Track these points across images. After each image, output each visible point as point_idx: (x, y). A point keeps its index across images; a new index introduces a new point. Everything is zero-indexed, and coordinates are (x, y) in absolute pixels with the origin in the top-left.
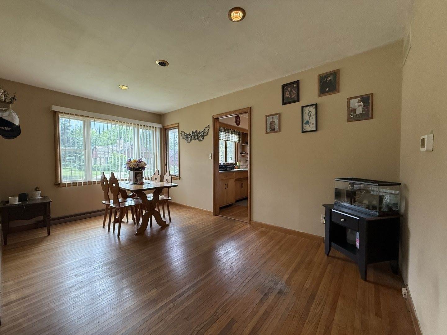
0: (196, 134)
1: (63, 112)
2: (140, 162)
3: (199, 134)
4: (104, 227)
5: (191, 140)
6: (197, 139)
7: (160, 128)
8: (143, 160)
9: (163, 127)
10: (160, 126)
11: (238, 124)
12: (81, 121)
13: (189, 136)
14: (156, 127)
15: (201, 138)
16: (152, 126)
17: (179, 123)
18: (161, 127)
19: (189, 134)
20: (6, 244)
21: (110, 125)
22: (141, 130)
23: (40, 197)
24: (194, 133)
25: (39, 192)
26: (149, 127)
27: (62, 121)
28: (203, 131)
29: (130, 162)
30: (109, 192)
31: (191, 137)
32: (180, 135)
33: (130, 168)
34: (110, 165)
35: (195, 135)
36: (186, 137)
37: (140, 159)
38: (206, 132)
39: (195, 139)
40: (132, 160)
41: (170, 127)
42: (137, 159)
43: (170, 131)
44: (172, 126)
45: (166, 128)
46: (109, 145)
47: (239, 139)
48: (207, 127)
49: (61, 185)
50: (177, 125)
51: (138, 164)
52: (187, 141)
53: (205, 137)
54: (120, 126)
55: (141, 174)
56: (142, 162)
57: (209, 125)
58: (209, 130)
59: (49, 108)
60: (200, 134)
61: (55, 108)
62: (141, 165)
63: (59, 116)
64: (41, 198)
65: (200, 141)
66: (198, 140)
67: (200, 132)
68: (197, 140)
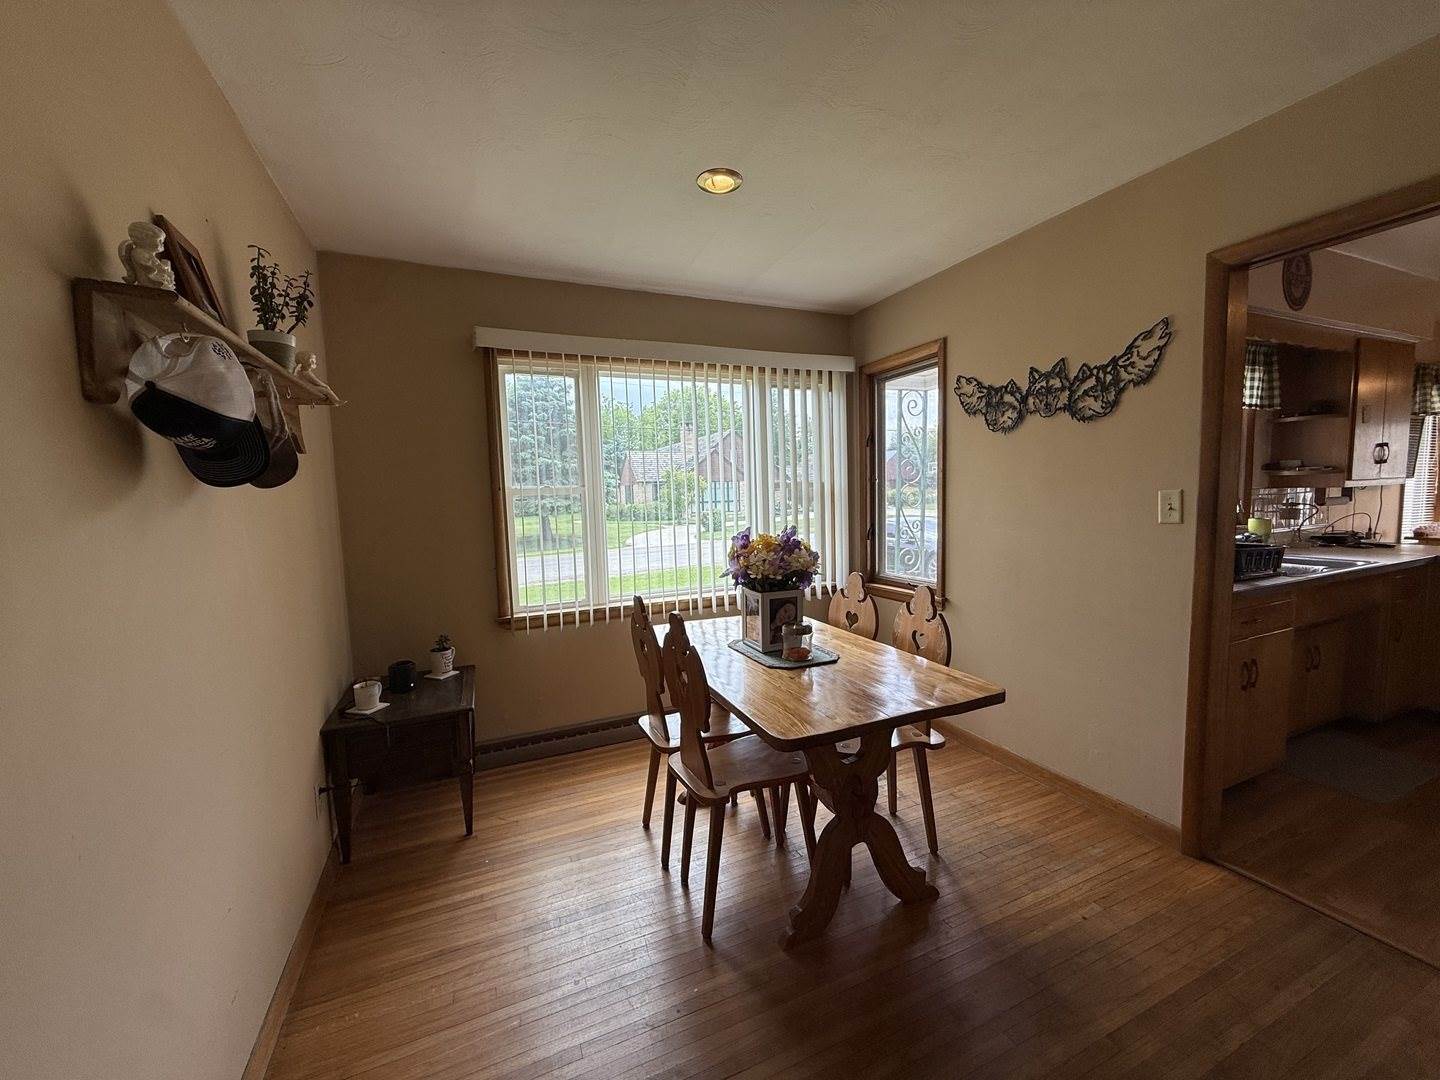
0: (1056, 383)
1: (510, 351)
2: (790, 545)
3: (1083, 381)
4: (646, 827)
5: (1021, 418)
6: (1064, 408)
7: (849, 376)
8: (800, 536)
9: (860, 368)
10: (847, 365)
11: (1296, 302)
12: (567, 378)
13: (1008, 398)
14: (830, 373)
15: (1093, 405)
16: (814, 369)
17: (945, 340)
18: (851, 368)
19: (1012, 388)
20: (347, 860)
21: (661, 384)
22: (775, 391)
23: (453, 673)
24: (1047, 376)
25: (450, 654)
26: (803, 374)
27: (513, 383)
28: (1114, 361)
29: (744, 546)
30: (663, 692)
31: (1024, 400)
32: (953, 398)
33: (746, 576)
34: (665, 505)
35: (1049, 390)
36: (988, 404)
37: (788, 531)
38: (1141, 364)
39: (1050, 411)
40: (754, 537)
41: (896, 363)
42: (776, 532)
43: (888, 385)
44: (906, 360)
45: (874, 370)
46: (658, 447)
47: (1271, 389)
48: (1148, 335)
49: (514, 625)
50: (935, 349)
51: (782, 560)
52: (993, 425)
53: (1131, 395)
54: (697, 383)
55: (795, 604)
56: (798, 544)
57: (1166, 322)
58: (1171, 353)
59: (471, 339)
60: (1092, 382)
61: (487, 337)
62: (797, 561)
63: (501, 367)
64: (455, 676)
65: (1090, 418)
66: (1073, 415)
67: (1086, 372)
68: (1066, 416)
